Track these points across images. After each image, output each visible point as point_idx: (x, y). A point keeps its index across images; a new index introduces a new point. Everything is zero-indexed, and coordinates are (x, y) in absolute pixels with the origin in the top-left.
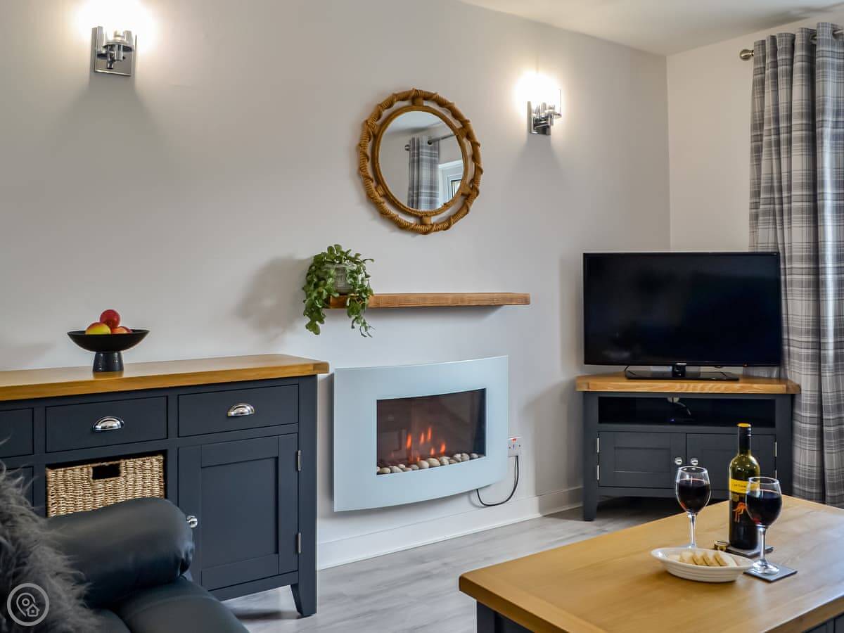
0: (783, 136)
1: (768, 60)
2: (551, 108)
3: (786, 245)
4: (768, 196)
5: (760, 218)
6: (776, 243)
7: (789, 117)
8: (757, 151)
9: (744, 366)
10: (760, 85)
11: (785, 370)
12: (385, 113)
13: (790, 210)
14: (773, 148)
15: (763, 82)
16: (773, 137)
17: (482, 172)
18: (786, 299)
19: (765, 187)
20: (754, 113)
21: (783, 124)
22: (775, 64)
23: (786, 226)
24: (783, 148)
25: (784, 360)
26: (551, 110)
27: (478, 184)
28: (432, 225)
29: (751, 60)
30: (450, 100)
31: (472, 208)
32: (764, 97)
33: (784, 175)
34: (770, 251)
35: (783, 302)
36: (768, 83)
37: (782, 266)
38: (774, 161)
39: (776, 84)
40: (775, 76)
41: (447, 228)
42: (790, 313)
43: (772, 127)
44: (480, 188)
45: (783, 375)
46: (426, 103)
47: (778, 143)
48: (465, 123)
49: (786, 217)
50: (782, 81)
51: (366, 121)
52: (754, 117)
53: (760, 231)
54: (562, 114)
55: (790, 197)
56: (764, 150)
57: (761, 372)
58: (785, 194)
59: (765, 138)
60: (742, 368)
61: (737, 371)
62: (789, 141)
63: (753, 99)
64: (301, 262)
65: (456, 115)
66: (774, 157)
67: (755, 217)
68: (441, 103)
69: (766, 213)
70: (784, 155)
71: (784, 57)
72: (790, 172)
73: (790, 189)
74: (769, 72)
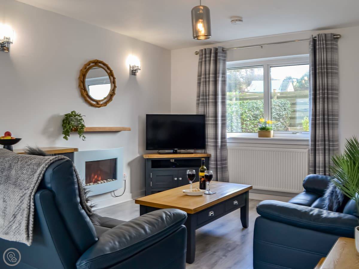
0: (207, 80)
1: (204, 56)
2: (137, 67)
3: (207, 113)
4: (202, 97)
5: (200, 104)
6: (204, 112)
7: (209, 74)
8: (199, 83)
9: (194, 149)
10: (201, 63)
11: (206, 150)
12: (88, 67)
13: (209, 102)
14: (204, 83)
15: (201, 62)
16: (204, 80)
18: (207, 129)
19: (202, 95)
20: (199, 71)
21: (207, 76)
22: (206, 57)
23: (207, 107)
24: (207, 83)
25: (206, 148)
26: (137, 68)
27: (115, 91)
28: (101, 104)
29: (198, 55)
30: (107, 63)
32: (202, 67)
33: (207, 91)
34: (203, 114)
35: (206, 130)
36: (203, 63)
37: (206, 119)
38: (204, 87)
39: (205, 64)
40: (205, 61)
41: (106, 105)
42: (208, 133)
43: (204, 76)
45: (206, 152)
46: (100, 64)
47: (206, 82)
48: (111, 71)
49: (207, 104)
50: (207, 62)
51: (82, 70)
52: (198, 73)
53: (200, 108)
54: (141, 69)
55: (209, 98)
56: (201, 83)
57: (199, 151)
58: (207, 97)
59: (202, 80)
60: (194, 150)
61: (192, 151)
62: (209, 81)
63: (199, 67)
65: (109, 68)
66: (204, 86)
67: (198, 104)
68: (104, 64)
69: (202, 103)
70: (207, 86)
71: (208, 55)
72: (209, 91)
73: (209, 95)
74: (203, 59)
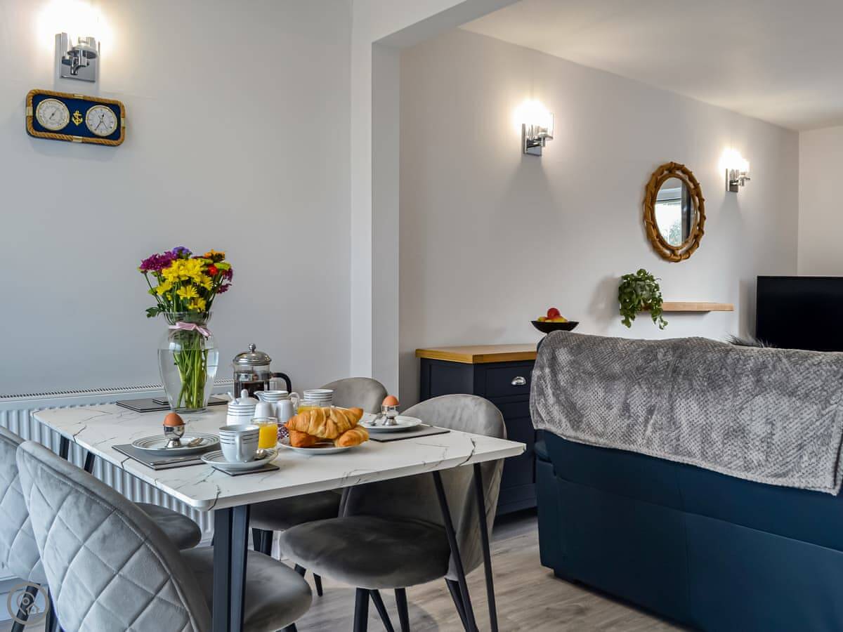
2: (742, 174)
12: (659, 178)
17: (705, 218)
26: (743, 176)
27: (703, 226)
28: (680, 255)
31: (701, 243)
41: (688, 258)
44: (705, 229)
46: (677, 172)
48: (696, 185)
64: (616, 279)
65: (692, 180)
68: (685, 172)
